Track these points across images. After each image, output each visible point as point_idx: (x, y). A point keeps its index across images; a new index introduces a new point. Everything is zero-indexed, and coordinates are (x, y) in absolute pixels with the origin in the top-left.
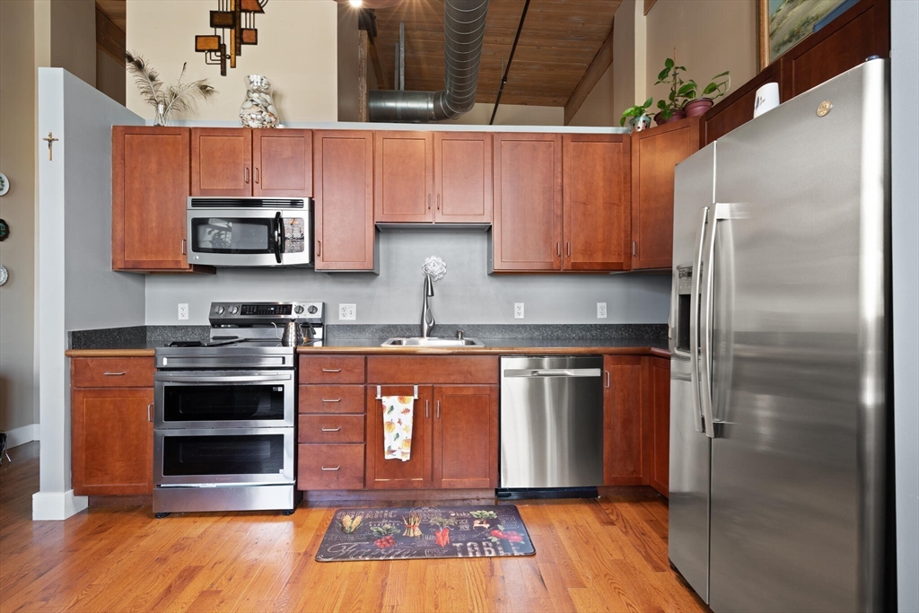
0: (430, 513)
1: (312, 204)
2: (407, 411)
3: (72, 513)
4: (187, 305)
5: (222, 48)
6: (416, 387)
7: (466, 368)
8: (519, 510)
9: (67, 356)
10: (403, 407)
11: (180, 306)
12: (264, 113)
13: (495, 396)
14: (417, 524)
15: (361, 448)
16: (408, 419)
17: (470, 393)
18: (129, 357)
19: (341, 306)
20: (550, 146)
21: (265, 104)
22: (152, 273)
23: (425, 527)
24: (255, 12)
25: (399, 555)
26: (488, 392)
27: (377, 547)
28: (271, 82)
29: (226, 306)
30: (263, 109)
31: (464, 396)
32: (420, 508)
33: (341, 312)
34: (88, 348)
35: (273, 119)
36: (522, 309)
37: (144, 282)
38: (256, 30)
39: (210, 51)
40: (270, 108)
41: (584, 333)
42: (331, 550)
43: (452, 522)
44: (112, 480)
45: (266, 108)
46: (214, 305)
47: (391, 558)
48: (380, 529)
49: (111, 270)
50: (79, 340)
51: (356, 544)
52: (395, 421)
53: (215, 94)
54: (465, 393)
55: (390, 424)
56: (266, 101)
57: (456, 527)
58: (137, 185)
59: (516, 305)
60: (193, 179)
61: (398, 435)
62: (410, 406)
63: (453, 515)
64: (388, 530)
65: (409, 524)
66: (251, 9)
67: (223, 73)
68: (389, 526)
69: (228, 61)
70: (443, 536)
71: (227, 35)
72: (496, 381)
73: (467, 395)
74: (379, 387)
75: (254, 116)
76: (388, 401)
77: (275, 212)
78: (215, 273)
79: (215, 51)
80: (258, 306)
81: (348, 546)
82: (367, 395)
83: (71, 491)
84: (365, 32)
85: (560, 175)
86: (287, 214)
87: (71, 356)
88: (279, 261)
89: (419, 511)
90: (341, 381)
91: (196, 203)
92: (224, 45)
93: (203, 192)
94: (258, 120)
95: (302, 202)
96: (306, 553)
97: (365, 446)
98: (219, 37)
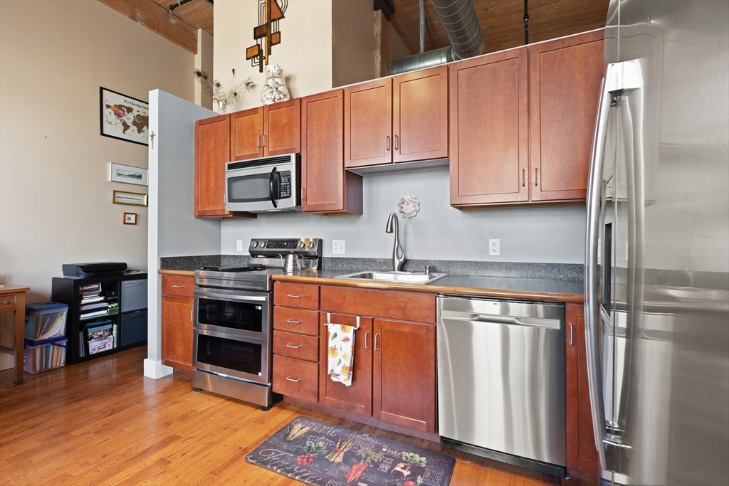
0: (366, 442)
1: (299, 158)
2: (347, 340)
3: (162, 375)
4: (241, 241)
5: (260, 51)
6: (358, 318)
7: (403, 304)
8: (457, 465)
9: (159, 273)
10: (344, 335)
11: (238, 241)
12: (275, 93)
13: (431, 336)
14: (345, 450)
15: (315, 367)
16: (348, 348)
17: (407, 330)
18: (186, 276)
19: (334, 241)
20: (514, 64)
21: (276, 86)
22: (224, 218)
23: (350, 457)
24: (279, 19)
25: (304, 478)
26: (425, 331)
27: (295, 463)
28: (282, 69)
29: (257, 241)
30: (274, 89)
31: (401, 332)
32: (362, 434)
33: (334, 247)
34: (175, 269)
35: (282, 96)
36: (498, 246)
37: (220, 225)
38: (279, 32)
39: (254, 57)
40: (280, 89)
41: (575, 274)
42: (262, 453)
43: (378, 457)
44: (177, 359)
45: (277, 89)
46: (252, 240)
47: (297, 478)
48: (313, 445)
49: (193, 217)
50: (166, 263)
51: (284, 453)
52: (338, 347)
53: (257, 87)
54: (401, 329)
55: (334, 349)
56: (277, 83)
57: (376, 465)
58: (205, 159)
59: (491, 241)
60: (232, 150)
61: (340, 361)
62: (350, 335)
63: (384, 450)
64: (318, 448)
65: (340, 447)
66: (276, 18)
67: (261, 71)
68: (321, 444)
69: (264, 61)
70: (358, 470)
71: (263, 42)
72: (433, 321)
73: (404, 332)
74: (329, 315)
75: (269, 97)
76: (334, 328)
77: (273, 168)
78: (256, 217)
79: (256, 56)
80: (277, 241)
81: (277, 453)
82: (320, 320)
83: (160, 362)
84: (380, 11)
85: (526, 93)
86: (281, 168)
87: (163, 274)
88: (276, 206)
89: (359, 437)
90: (301, 306)
91: (231, 167)
92: (262, 50)
93: (237, 158)
94: (271, 99)
95: (289, 157)
96: (245, 449)
97: (319, 365)
98: (259, 45)
